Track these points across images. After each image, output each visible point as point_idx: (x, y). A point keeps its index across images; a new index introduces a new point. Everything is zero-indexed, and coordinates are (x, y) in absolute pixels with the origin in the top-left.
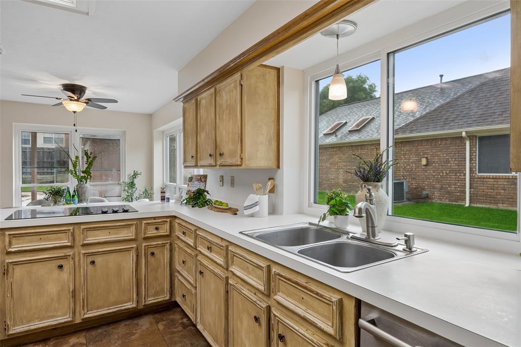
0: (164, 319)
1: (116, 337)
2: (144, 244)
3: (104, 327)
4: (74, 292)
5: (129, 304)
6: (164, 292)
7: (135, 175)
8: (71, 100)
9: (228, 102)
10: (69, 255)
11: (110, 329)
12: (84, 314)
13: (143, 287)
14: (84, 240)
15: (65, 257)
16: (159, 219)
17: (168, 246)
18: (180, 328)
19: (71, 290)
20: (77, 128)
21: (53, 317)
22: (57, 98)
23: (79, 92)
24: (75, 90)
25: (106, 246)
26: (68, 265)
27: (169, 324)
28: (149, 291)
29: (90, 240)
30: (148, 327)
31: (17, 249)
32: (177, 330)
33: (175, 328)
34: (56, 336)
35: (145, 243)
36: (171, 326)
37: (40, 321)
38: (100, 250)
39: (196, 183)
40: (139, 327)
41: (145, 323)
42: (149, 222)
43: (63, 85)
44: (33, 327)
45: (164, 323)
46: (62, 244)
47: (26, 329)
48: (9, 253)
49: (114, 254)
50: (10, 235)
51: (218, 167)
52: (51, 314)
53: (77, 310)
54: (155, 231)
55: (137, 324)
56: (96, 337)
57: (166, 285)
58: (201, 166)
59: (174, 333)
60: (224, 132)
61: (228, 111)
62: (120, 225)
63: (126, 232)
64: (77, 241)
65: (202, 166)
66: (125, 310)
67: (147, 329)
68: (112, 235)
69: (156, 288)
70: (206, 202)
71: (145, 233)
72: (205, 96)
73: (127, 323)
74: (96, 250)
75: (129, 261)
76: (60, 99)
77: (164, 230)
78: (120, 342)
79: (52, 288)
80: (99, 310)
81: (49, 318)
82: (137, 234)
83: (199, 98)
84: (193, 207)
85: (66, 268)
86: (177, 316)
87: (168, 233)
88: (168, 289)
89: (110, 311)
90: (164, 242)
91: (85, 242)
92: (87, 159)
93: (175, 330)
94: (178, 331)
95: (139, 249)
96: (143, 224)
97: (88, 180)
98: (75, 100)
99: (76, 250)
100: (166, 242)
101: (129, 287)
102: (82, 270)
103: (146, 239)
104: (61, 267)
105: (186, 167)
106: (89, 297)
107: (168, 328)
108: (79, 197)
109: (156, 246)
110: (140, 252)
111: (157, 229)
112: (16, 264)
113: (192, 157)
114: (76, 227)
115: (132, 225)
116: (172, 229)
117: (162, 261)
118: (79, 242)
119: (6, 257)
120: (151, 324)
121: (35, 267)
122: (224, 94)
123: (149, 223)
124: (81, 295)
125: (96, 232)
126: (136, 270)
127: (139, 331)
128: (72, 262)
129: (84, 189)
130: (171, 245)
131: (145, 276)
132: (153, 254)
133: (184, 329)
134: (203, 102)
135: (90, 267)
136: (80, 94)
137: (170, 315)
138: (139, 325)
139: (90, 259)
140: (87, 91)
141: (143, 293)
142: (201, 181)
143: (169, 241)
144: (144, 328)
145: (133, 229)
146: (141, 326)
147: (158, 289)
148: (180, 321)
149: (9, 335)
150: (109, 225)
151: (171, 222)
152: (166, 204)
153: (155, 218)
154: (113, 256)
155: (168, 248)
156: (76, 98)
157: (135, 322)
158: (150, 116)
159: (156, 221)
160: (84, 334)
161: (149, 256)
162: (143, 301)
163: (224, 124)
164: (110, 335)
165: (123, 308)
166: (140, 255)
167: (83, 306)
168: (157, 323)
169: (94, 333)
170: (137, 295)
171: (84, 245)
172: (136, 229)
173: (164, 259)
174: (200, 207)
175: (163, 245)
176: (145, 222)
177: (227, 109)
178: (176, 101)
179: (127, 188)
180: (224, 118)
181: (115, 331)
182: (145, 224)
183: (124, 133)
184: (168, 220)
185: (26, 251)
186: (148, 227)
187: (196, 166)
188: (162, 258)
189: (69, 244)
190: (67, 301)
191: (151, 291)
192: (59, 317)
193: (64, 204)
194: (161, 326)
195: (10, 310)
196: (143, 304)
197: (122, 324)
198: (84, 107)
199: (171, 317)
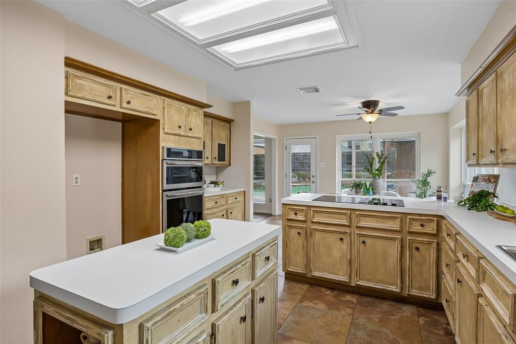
0: (428, 316)
1: (379, 310)
2: (408, 238)
3: (372, 298)
4: (350, 261)
5: (394, 287)
6: (430, 289)
7: (429, 173)
8: (367, 113)
9: (511, 85)
10: (347, 233)
11: (376, 301)
12: (357, 281)
13: (407, 277)
14: (358, 223)
15: (344, 233)
16: (425, 217)
17: (435, 245)
18: (442, 332)
19: (348, 259)
20: (372, 134)
21: (336, 274)
22: (358, 114)
23: (373, 106)
24: (370, 105)
25: (374, 231)
26: (347, 239)
27: (431, 323)
28: (413, 283)
29: (362, 224)
30: (409, 315)
31: (317, 221)
32: (437, 332)
33: (437, 330)
34: (340, 289)
35: (410, 236)
36: (433, 325)
37: (329, 274)
38: (370, 234)
39: (482, 183)
40: (401, 311)
41: (408, 311)
42: (414, 217)
43: (362, 102)
44: (324, 276)
45: (426, 319)
46: (343, 223)
47: (321, 276)
48: (313, 222)
49: (382, 240)
50: (313, 210)
51: (501, 165)
52: (336, 272)
53: (353, 276)
54: (420, 228)
55: (400, 309)
56: (364, 303)
57: (432, 284)
58: (483, 164)
59: (434, 333)
60: (507, 124)
61: (510, 97)
62: (386, 216)
63: (391, 223)
64: (353, 224)
65: (485, 165)
66: (389, 291)
67: (407, 316)
68: (379, 223)
69: (421, 283)
70: (490, 206)
71: (410, 228)
72: (487, 85)
73: (391, 303)
74: (366, 233)
75: (394, 250)
76: (360, 114)
77: (431, 228)
78: (380, 315)
79: (336, 254)
80: (368, 283)
81: (334, 274)
82: (401, 226)
83: (481, 87)
84: (469, 209)
85: (345, 241)
86: (442, 320)
87: (435, 232)
88: (434, 288)
89: (377, 287)
90: (430, 240)
91: (359, 225)
92: (379, 160)
93: (435, 331)
94: (438, 334)
95: (404, 240)
96: (408, 219)
97: (381, 177)
98: (370, 113)
99: (352, 229)
100: (434, 240)
101: (394, 273)
102: (356, 246)
103: (411, 233)
104: (342, 239)
105: (470, 165)
106: (361, 269)
107: (429, 326)
108: (373, 190)
109: (422, 242)
110: (404, 243)
111: (422, 225)
112: (316, 230)
113: (474, 154)
114: (352, 212)
115: (398, 217)
116: (440, 229)
117: (428, 259)
118: (354, 224)
119: (312, 224)
120: (413, 314)
121: (327, 235)
122: (506, 76)
123: (414, 219)
124: (355, 265)
125: (367, 219)
126: (401, 259)
127: (399, 315)
128: (349, 238)
129: (377, 184)
130: (438, 244)
131: (409, 267)
132: (417, 249)
133: (446, 335)
134: (485, 91)
135: (362, 245)
136: (374, 108)
137: (435, 315)
138: (401, 310)
139: (362, 239)
140: (379, 104)
141: (407, 283)
142: (490, 182)
143: (436, 241)
144: (405, 314)
145: (398, 221)
146: (403, 312)
147: (422, 284)
148: (444, 326)
149: (312, 276)
150: (377, 214)
151: (438, 222)
152: (442, 203)
153: (420, 215)
154: (380, 241)
155: (435, 247)
156: (370, 111)
157: (399, 306)
158: (447, 114)
159: (423, 218)
160: (357, 296)
161: (414, 250)
162: (407, 290)
163: (507, 113)
164: (375, 306)
165: (388, 289)
166: (404, 246)
167: (357, 274)
168: (419, 316)
169: (364, 299)
170: (402, 282)
171: (358, 227)
172: (401, 222)
173: (430, 257)
174: (478, 211)
175: (429, 243)
176: (410, 217)
177: (509, 94)
178: (458, 96)
179: (420, 186)
180: (507, 105)
181: (380, 305)
182: (410, 219)
183: (420, 134)
184: (435, 219)
185: (321, 223)
186: (413, 222)
187: (478, 164)
188: (428, 256)
189: (347, 224)
190: (345, 267)
191: (416, 284)
192: (340, 276)
193: (362, 195)
194: (421, 321)
195: (313, 260)
196: (407, 293)
197: (388, 303)
198: (377, 117)
199: (436, 317)
